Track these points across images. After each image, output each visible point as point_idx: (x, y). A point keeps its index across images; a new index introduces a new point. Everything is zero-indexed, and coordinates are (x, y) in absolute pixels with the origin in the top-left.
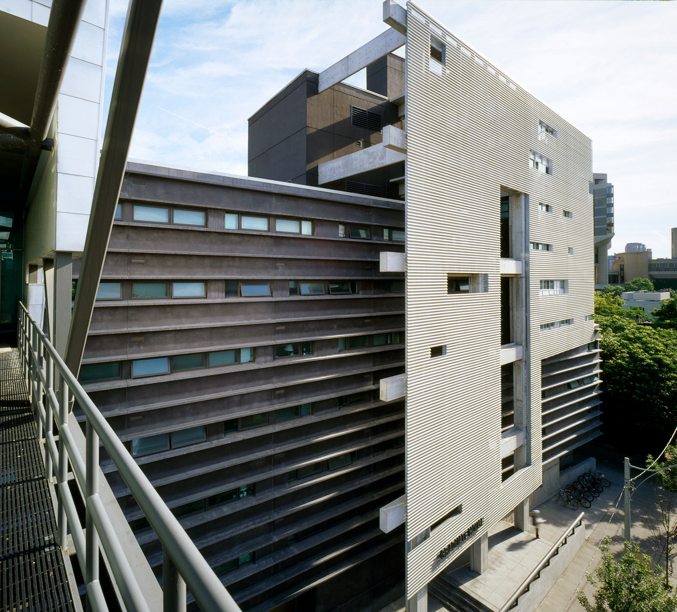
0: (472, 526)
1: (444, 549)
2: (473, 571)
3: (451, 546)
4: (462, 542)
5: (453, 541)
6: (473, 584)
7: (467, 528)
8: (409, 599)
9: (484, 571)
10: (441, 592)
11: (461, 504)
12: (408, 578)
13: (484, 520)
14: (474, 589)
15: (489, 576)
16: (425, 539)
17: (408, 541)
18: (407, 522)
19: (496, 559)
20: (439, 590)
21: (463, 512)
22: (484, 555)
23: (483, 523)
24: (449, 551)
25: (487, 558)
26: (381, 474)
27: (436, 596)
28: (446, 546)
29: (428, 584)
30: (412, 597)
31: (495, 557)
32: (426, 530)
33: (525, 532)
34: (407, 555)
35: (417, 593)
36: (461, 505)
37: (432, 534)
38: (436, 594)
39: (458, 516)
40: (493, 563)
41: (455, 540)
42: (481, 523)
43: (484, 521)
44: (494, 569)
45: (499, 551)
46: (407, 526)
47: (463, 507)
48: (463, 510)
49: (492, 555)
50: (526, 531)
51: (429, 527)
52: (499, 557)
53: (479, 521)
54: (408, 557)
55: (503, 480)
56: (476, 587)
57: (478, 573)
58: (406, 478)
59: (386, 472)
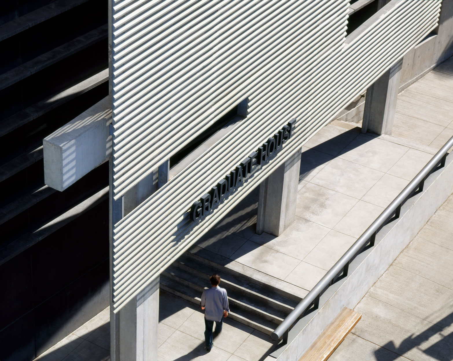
0: (268, 141)
1: (201, 199)
2: (263, 232)
3: (216, 192)
4: (244, 179)
5: (221, 180)
6: (259, 258)
7: (257, 148)
8: (119, 312)
9: (285, 228)
10: (191, 285)
11: (247, 98)
12: (114, 272)
13: (296, 125)
14: (262, 265)
15: (295, 234)
16: (157, 187)
17: (116, 198)
18: (114, 159)
19: (314, 201)
20: (186, 283)
21: (248, 116)
22: (288, 197)
23: (292, 133)
24: (211, 203)
25: (295, 200)
26: (43, 57)
27: (178, 294)
28: (204, 195)
29: (161, 275)
30: (125, 307)
31: (311, 196)
32: (160, 167)
33: (383, 136)
34: (114, 228)
35: (136, 297)
36: (246, 100)
37: (172, 174)
38: (179, 291)
39: (239, 123)
40: (307, 208)
41: (227, 178)
42: (289, 132)
43: (295, 128)
44: (307, 221)
45: (321, 183)
46: (114, 166)
47: (249, 104)
48: (249, 110)
49: (307, 194)
50: (386, 134)
51: (167, 161)
52: (320, 195)
53: (284, 129)
54: (115, 231)
55: (349, 32)
56: (266, 262)
57: (274, 235)
58: (110, 56)
59: (57, 49)
